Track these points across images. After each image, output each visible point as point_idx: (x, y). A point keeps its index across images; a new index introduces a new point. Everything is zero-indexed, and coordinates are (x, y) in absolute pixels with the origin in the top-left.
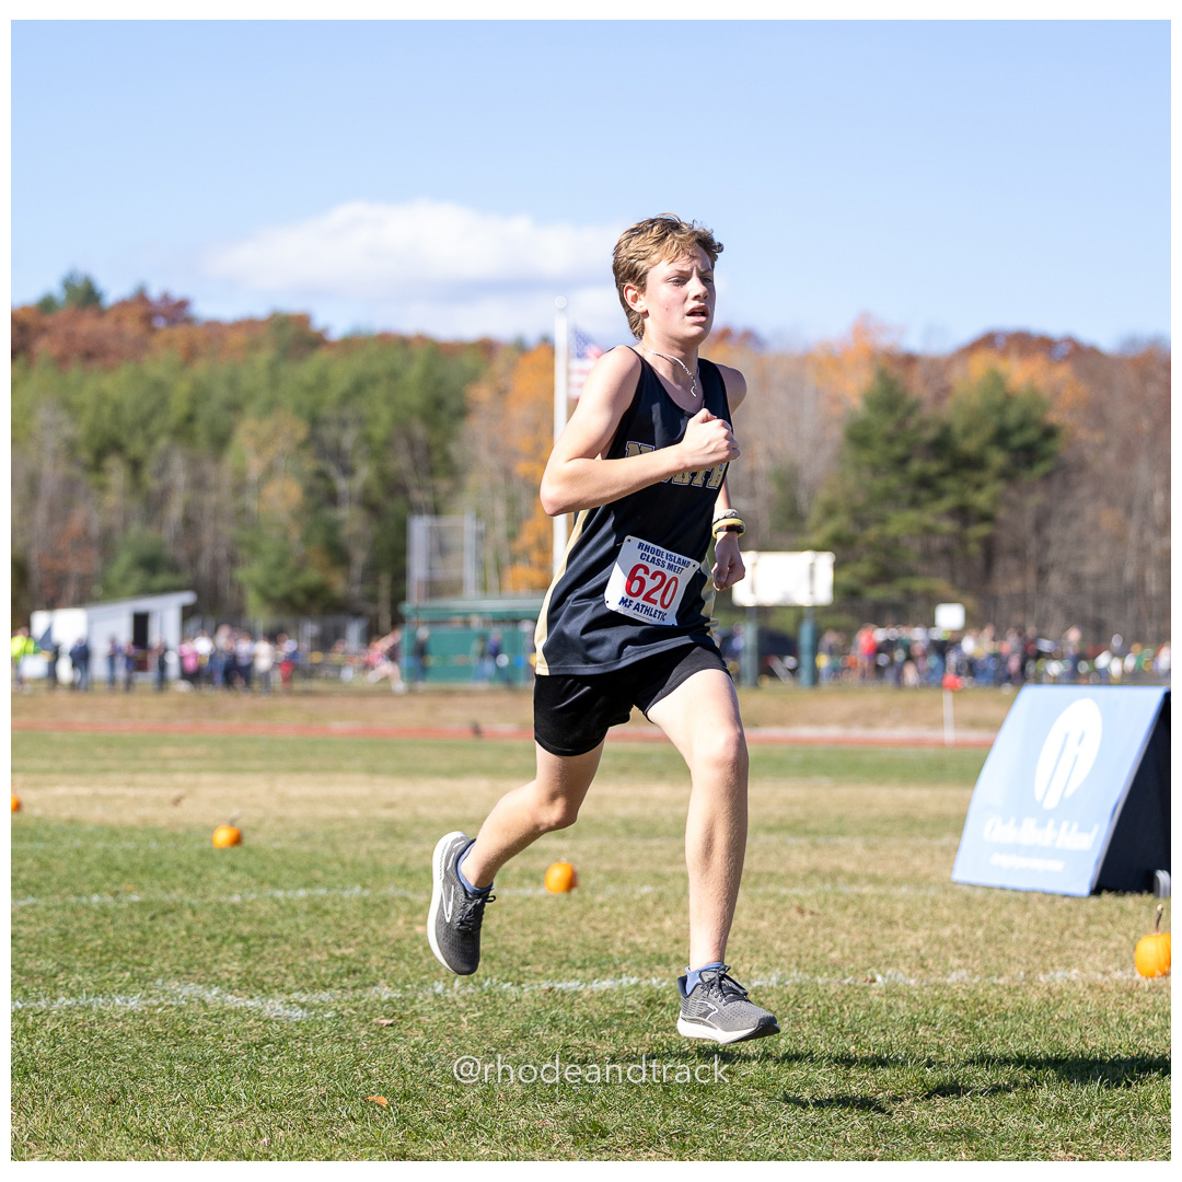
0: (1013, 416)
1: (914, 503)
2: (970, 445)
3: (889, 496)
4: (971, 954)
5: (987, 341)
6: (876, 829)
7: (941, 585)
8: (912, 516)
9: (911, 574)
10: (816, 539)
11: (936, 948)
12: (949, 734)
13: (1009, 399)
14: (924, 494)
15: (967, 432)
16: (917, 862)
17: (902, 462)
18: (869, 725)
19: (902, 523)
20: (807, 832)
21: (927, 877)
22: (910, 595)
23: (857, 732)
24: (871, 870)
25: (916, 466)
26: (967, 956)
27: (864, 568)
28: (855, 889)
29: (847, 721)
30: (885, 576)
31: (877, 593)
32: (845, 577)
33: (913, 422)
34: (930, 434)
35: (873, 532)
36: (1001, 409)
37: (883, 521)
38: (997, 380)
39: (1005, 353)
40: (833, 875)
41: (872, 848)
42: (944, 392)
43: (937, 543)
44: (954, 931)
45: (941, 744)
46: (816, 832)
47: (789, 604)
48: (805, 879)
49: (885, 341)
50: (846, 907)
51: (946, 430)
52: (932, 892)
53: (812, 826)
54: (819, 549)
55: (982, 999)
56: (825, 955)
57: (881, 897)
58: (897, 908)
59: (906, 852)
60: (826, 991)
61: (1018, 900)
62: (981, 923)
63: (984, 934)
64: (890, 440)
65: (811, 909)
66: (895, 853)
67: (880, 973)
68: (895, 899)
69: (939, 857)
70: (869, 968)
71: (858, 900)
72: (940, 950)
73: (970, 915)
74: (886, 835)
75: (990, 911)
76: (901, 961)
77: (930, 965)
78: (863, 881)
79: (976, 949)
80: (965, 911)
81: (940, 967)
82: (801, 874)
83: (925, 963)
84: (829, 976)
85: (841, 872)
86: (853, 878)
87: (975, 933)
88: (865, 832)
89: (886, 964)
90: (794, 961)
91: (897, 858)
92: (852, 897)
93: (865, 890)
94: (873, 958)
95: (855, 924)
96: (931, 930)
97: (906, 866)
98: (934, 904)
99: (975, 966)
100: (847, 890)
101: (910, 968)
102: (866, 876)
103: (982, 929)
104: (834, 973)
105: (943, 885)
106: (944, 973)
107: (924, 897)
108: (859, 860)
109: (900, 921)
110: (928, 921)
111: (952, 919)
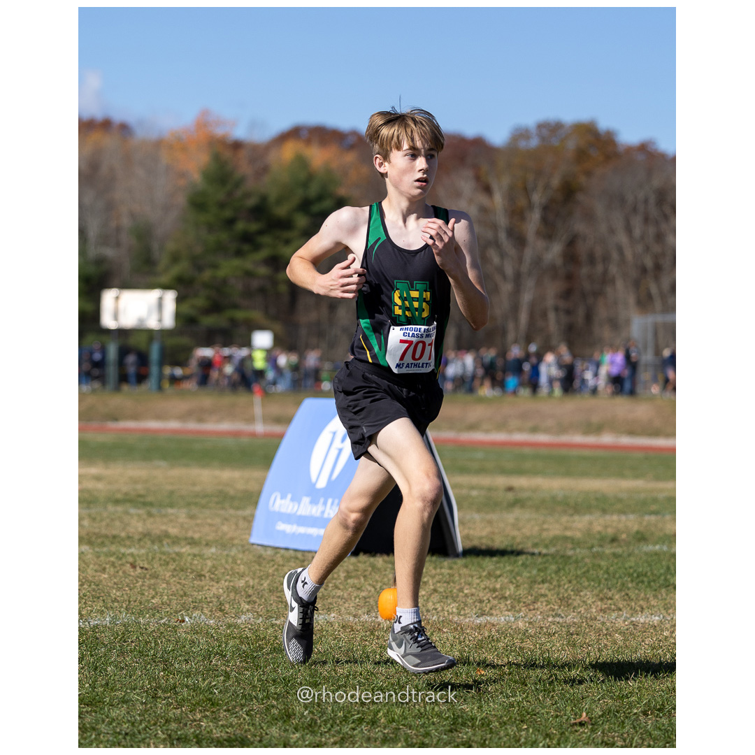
0: (313, 190)
1: (239, 253)
2: (281, 211)
3: (220, 248)
5: (294, 133)
6: (197, 501)
7: (256, 315)
8: (236, 262)
9: (236, 306)
10: (165, 279)
12: (259, 428)
13: (310, 177)
14: (246, 247)
15: (280, 201)
16: (225, 528)
17: (230, 222)
18: (201, 420)
19: (229, 267)
20: (145, 504)
21: (232, 539)
22: (234, 322)
23: (192, 425)
24: (190, 534)
25: (241, 226)
27: (200, 302)
28: (177, 549)
29: (183, 417)
30: (215, 307)
31: (209, 321)
32: (186, 308)
33: (239, 193)
34: (251, 202)
35: (207, 275)
36: (306, 184)
37: (215, 266)
38: (301, 162)
39: (308, 142)
40: (159, 539)
41: (192, 517)
42: (265, 169)
43: (255, 284)
44: (247, 582)
45: (253, 435)
46: (151, 504)
47: (142, 327)
48: (140, 540)
49: (219, 131)
50: (168, 563)
51: (264, 199)
52: (233, 552)
53: (149, 499)
54: (166, 287)
55: (262, 636)
56: (148, 601)
57: (195, 555)
58: (206, 564)
59: (217, 521)
60: (146, 629)
61: (297, 558)
62: (268, 576)
63: (269, 585)
64: (222, 206)
65: (142, 565)
66: (209, 521)
67: (188, 615)
68: (206, 557)
69: (242, 524)
70: (180, 611)
71: (177, 558)
72: (235, 597)
73: (260, 570)
74: (204, 507)
75: (276, 566)
76: (205, 606)
77: (227, 609)
78: (183, 543)
79: (262, 596)
80: (257, 567)
81: (234, 611)
82: (137, 537)
83: (223, 608)
84: (150, 617)
85: (167, 535)
86: (176, 541)
87: (262, 585)
88: (189, 504)
89: (193, 608)
90: (124, 606)
91: (210, 525)
92: (174, 556)
93: (183, 550)
94: (184, 603)
95: (174, 576)
96: (230, 581)
97: (216, 532)
98: (234, 561)
99: (259, 610)
100: (170, 550)
101: (211, 611)
102: (186, 539)
103: (268, 582)
104: (154, 615)
105: (243, 546)
106: (236, 616)
107: (227, 555)
108: (182, 526)
109: (207, 575)
110: (228, 575)
111: (247, 573)
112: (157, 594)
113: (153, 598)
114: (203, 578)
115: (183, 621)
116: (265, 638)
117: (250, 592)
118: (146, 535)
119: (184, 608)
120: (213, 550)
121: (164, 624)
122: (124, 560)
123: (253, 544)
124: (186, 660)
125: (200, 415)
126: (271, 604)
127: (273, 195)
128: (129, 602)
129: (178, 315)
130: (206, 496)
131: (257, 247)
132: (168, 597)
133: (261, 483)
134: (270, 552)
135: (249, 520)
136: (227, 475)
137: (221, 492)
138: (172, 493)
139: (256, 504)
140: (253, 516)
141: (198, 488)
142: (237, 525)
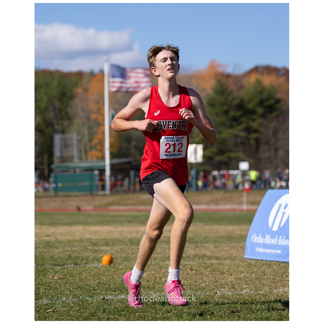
0: (265, 95)
1: (231, 127)
2: (250, 106)
3: (222, 124)
4: (250, 283)
5: (256, 70)
6: (218, 240)
7: (241, 155)
8: (230, 131)
9: (230, 151)
10: (197, 139)
11: (238, 281)
12: (245, 207)
13: (263, 89)
14: (234, 123)
15: (249, 101)
16: (232, 252)
17: (227, 112)
18: (216, 204)
19: (227, 133)
20: (194, 242)
21: (236, 256)
22: (230, 159)
23: (212, 207)
24: (216, 255)
25: (231, 113)
26: (249, 284)
27: (214, 149)
28: (211, 262)
29: (208, 203)
30: (221, 152)
31: (218, 158)
32: (207, 153)
33: (230, 98)
34: (236, 102)
36: (261, 93)
37: (220, 133)
38: (259, 82)
39: (262, 74)
40: (203, 257)
41: (216, 247)
42: (241, 87)
43: (239, 140)
44: (244, 275)
45: (242, 210)
46: (197, 242)
48: (193, 258)
49: (220, 70)
50: (207, 268)
51: (242, 100)
52: (237, 262)
53: (196, 240)
54: (198, 143)
55: (254, 299)
56: (199, 285)
57: (219, 264)
58: (225, 268)
59: (228, 248)
60: (199, 297)
61: (267, 264)
62: (254, 273)
63: (255, 276)
64: (222, 104)
65: (195, 269)
66: (225, 249)
67: (219, 290)
68: (224, 265)
69: (240, 250)
70: (215, 289)
71: (211, 265)
72: (240, 282)
73: (250, 270)
74: (222, 242)
75: (257, 268)
76: (226, 286)
77: (236, 287)
78: (213, 259)
79: (252, 282)
80: (249, 268)
81: (239, 288)
82: (192, 257)
83: (234, 287)
84: (201, 292)
85: (205, 256)
86: (210, 258)
87: (252, 276)
88: (214, 242)
89: (221, 287)
90: (189, 287)
91: (225, 251)
92: (209, 264)
93: (214, 262)
94: (217, 285)
95: (210, 274)
96: (237, 275)
97: (228, 253)
98: (238, 266)
99: (252, 287)
100: (207, 262)
101: (229, 289)
102: (214, 257)
103: (254, 275)
104: (203, 291)
105: (241, 259)
106: (241, 290)
107: (234, 264)
108: (212, 251)
109: (226, 272)
110: (236, 272)
111: (244, 271)
112: (203, 281)
113: (202, 283)
114: (224, 274)
115: (217, 293)
116: (255, 299)
117: (247, 279)
118: (196, 256)
119: (217, 287)
120: (228, 261)
121: (208, 295)
122: (187, 267)
123: (246, 259)
124: (219, 310)
125: (216, 202)
126: (257, 285)
127: (246, 99)
128: (191, 285)
129: (204, 156)
130: (222, 238)
131: (240, 123)
132: (208, 282)
133: (247, 231)
134: (254, 262)
135: (243, 248)
136: (231, 228)
137: (229, 236)
138: (206, 237)
139: (245, 240)
140: (245, 246)
141: (218, 234)
142: (237, 250)
